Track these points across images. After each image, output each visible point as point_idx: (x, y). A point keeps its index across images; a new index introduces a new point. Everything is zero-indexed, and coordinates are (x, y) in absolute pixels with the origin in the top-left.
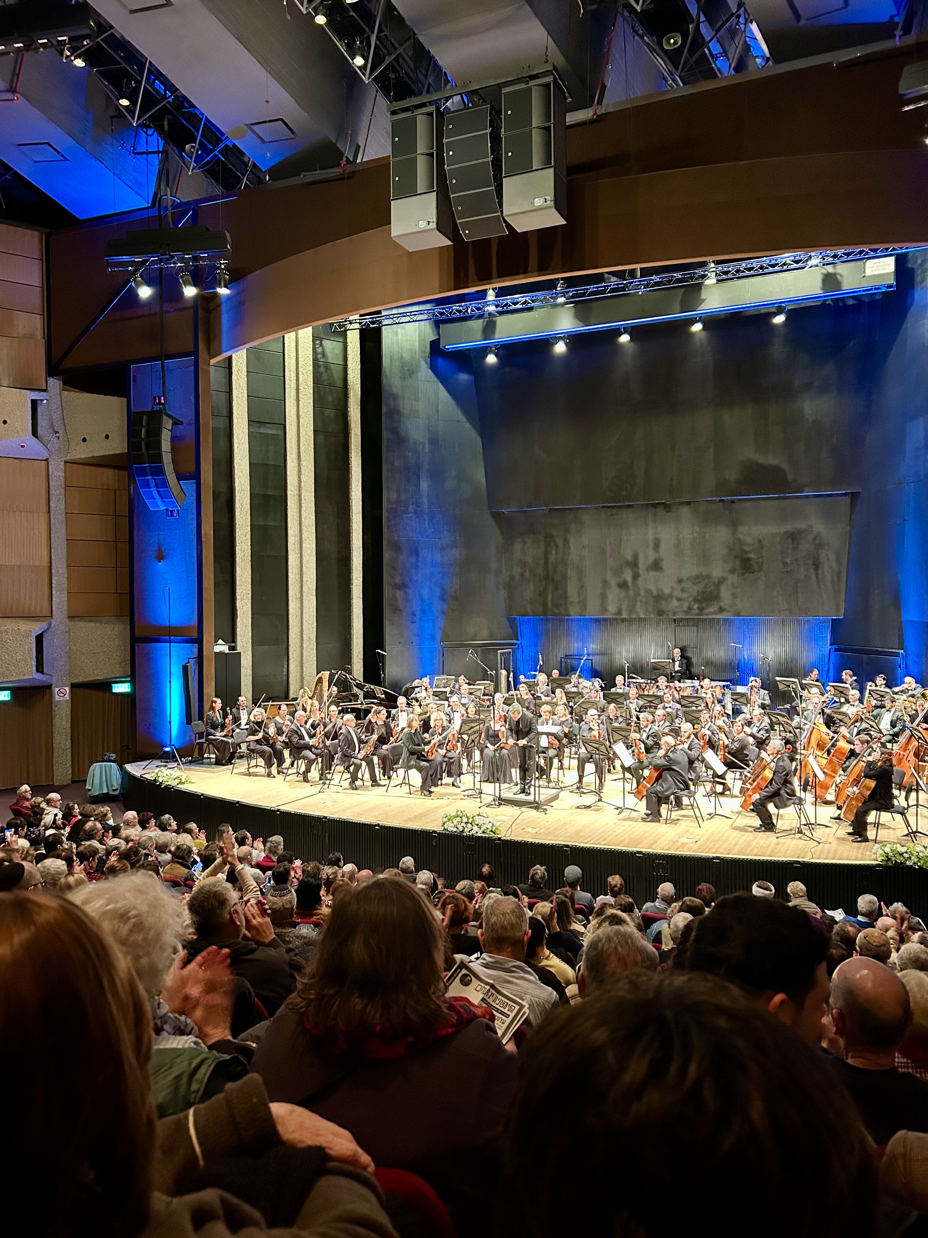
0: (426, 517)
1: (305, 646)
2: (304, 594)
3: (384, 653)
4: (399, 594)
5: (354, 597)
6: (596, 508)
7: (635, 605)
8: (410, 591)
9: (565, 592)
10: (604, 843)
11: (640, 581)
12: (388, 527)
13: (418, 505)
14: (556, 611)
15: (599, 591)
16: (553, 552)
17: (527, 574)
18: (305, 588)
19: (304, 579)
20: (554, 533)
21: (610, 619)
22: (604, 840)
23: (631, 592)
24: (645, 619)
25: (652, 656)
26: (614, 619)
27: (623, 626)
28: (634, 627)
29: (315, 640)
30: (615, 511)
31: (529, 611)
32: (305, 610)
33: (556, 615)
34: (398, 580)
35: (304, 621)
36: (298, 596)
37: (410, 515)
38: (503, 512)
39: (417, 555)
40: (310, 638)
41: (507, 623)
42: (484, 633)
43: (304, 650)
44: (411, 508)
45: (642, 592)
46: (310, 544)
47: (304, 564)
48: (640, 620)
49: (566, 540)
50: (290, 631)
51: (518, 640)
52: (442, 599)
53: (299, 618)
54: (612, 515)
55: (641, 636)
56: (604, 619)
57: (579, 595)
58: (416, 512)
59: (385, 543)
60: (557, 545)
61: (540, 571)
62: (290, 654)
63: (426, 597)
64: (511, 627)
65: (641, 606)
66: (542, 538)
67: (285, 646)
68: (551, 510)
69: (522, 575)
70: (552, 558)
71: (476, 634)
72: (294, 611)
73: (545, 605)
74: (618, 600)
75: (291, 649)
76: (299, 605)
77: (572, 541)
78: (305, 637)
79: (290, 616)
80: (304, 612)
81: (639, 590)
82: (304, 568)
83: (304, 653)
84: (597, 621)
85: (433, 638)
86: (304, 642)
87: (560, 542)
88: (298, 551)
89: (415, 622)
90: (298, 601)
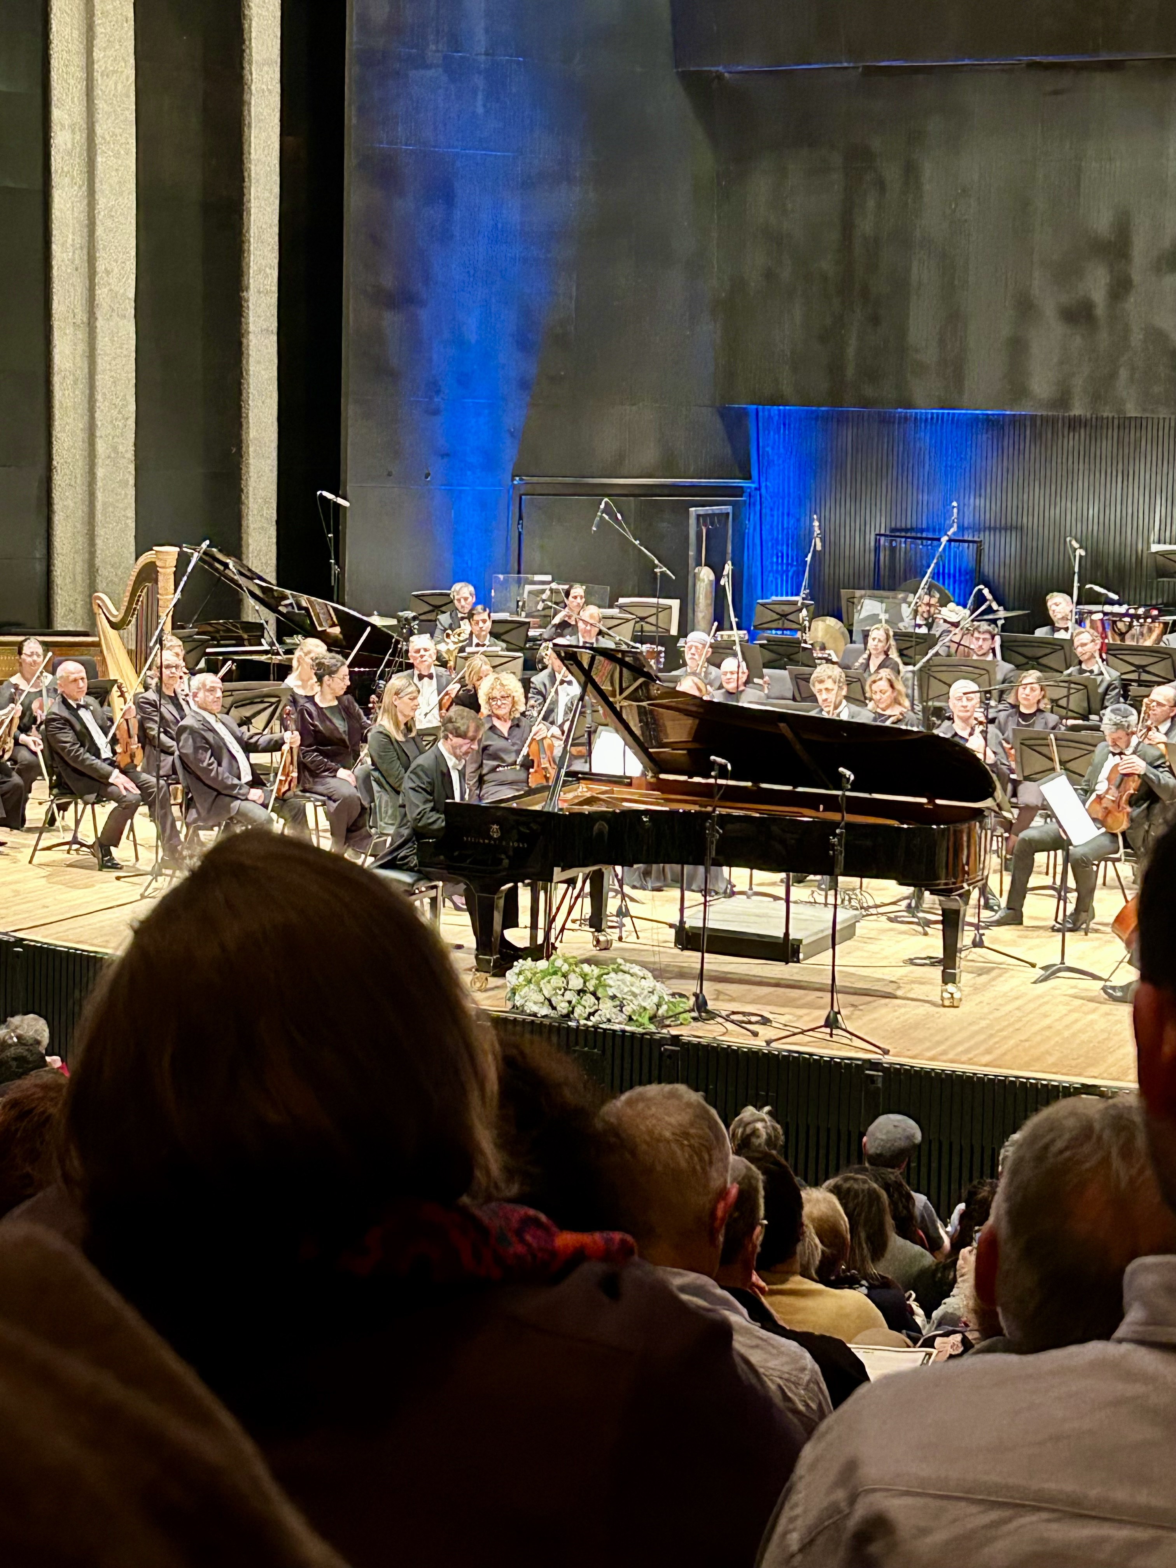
0: (479, 81)
1: (100, 472)
2: (98, 314)
3: (340, 501)
4: (391, 321)
5: (252, 328)
6: (1009, 70)
7: (1113, 375)
8: (424, 315)
9: (902, 333)
10: (987, 1058)
11: (1132, 304)
12: (362, 111)
13: (455, 41)
14: (869, 391)
15: (1006, 331)
16: (871, 203)
17: (786, 274)
18: (101, 293)
19: (100, 266)
20: (876, 144)
21: (1033, 418)
22: (988, 1052)
23: (1104, 337)
24: (1139, 423)
25: (1154, 536)
26: (1044, 419)
27: (1072, 441)
28: (1106, 446)
29: (130, 455)
30: (1065, 80)
31: (787, 390)
32: (102, 363)
33: (866, 403)
34: (388, 280)
35: (99, 397)
36: (81, 316)
37: (430, 73)
38: (719, 77)
39: (449, 198)
40: (115, 449)
41: (719, 425)
42: (650, 454)
43: (99, 484)
44: (434, 50)
45: (1137, 338)
46: (117, 156)
47: (100, 217)
48: (1124, 423)
49: (911, 171)
50: (57, 424)
51: (749, 477)
52: (524, 344)
53: (82, 385)
54: (1056, 93)
55: (1125, 475)
56: (1014, 420)
57: (942, 342)
58: (448, 64)
59: (350, 161)
60: (881, 185)
61: (827, 265)
62: (56, 495)
63: (472, 337)
64: (731, 437)
65: (1132, 379)
66: (837, 159)
67: (41, 471)
68: (869, 71)
69: (769, 275)
70: (865, 225)
71: (621, 457)
72: (68, 365)
73: (835, 368)
74: (1061, 363)
75: (59, 479)
76: (82, 347)
77: (928, 170)
78: (101, 447)
79: (56, 379)
80: (99, 368)
81: (1127, 330)
82: (99, 231)
83: (99, 495)
84: (993, 424)
85: (490, 462)
86: (99, 461)
87: (892, 172)
88: (80, 179)
89: (436, 412)
90: (82, 335)
